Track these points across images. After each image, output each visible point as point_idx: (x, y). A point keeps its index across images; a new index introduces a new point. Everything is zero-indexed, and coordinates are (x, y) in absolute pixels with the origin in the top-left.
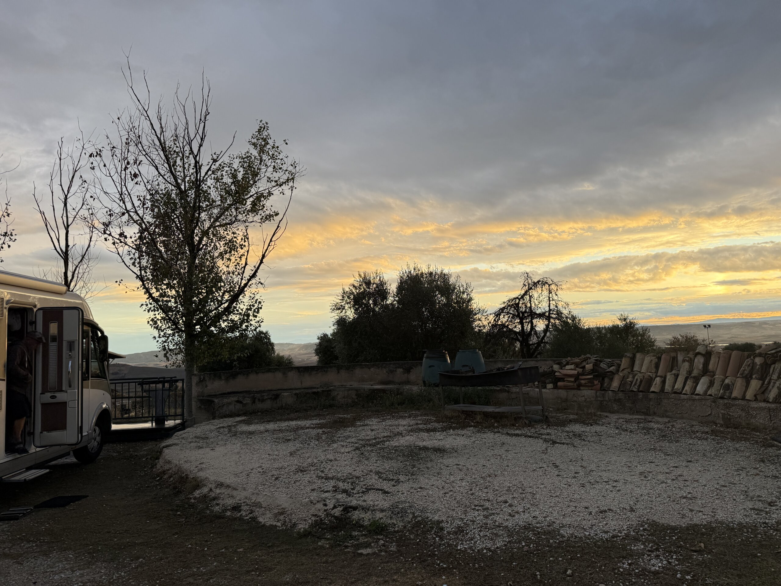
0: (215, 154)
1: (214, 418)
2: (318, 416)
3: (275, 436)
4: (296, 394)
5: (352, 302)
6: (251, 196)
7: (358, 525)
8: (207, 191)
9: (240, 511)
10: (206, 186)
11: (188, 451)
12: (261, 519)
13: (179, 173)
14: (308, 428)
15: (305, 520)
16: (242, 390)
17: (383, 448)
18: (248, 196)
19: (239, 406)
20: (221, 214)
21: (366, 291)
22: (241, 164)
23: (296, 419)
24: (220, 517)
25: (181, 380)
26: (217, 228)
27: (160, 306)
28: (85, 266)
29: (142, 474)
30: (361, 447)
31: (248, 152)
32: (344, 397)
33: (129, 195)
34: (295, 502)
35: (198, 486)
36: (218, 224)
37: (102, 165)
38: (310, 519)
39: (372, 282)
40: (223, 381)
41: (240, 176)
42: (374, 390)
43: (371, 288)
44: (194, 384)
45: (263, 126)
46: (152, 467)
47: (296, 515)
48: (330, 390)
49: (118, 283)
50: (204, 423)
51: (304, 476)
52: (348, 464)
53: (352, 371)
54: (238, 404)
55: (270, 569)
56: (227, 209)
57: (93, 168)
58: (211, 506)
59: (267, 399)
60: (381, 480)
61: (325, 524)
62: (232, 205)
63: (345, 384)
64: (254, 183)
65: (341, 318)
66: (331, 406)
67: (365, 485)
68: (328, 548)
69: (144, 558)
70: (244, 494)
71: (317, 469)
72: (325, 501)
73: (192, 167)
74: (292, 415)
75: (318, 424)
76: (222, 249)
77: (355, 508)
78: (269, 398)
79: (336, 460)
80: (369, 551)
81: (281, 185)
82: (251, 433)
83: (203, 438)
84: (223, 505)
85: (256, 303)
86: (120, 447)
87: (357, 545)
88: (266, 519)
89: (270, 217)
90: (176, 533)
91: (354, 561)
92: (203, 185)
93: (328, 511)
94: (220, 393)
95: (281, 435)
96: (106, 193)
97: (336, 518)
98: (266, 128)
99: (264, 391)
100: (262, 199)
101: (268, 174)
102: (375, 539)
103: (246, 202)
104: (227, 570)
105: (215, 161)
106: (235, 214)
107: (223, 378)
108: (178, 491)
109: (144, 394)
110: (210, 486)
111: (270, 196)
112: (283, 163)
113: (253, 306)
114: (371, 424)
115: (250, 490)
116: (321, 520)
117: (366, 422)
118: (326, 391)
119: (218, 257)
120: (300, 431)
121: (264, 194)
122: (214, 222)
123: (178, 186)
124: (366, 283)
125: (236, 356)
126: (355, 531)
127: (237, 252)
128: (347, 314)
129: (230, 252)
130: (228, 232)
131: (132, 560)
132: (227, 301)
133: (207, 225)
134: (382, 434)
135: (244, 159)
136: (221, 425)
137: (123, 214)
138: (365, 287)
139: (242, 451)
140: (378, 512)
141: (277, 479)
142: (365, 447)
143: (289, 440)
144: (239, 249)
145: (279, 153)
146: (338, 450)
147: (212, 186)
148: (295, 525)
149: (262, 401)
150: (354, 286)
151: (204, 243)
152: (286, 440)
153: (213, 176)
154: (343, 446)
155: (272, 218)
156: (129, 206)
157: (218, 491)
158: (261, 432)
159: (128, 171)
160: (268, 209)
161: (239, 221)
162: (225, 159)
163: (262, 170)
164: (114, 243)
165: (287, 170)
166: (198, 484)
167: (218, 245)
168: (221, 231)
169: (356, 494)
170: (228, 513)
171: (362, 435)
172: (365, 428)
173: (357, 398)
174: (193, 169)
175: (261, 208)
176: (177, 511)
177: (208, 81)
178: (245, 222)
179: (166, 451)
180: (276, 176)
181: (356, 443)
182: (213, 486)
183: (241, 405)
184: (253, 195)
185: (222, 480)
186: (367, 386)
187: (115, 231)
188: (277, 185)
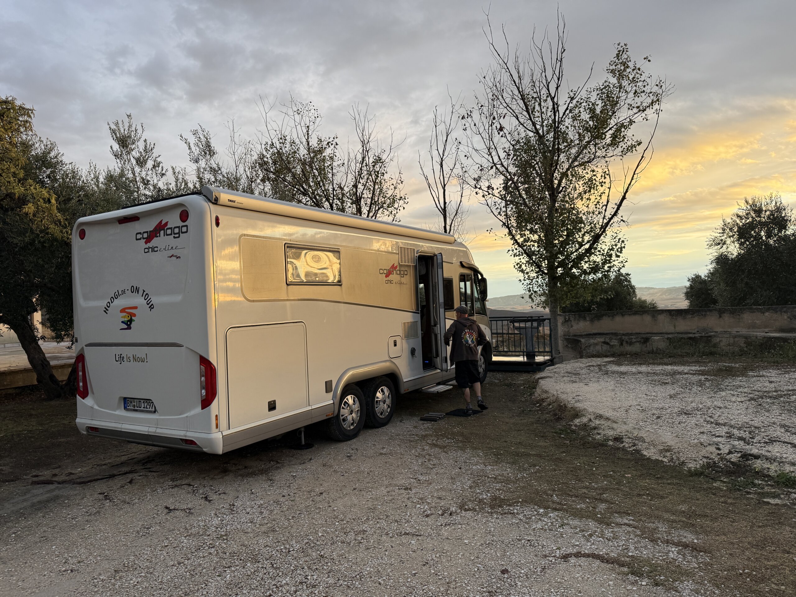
0: (572, 91)
1: (581, 357)
2: (697, 362)
3: (650, 378)
4: (668, 339)
5: (736, 235)
6: (610, 129)
7: (761, 474)
8: (565, 132)
9: (622, 442)
10: (564, 127)
11: (562, 384)
12: (645, 453)
13: (537, 119)
14: (687, 373)
15: (695, 460)
16: (608, 332)
17: (789, 403)
18: (607, 129)
19: (605, 347)
20: (579, 153)
21: (756, 220)
22: (599, 96)
23: (671, 364)
24: (602, 445)
25: (548, 319)
26: (576, 169)
27: (525, 251)
28: (459, 219)
29: (523, 400)
30: (758, 398)
31: (606, 81)
32: (729, 345)
33: (496, 148)
34: (681, 442)
35: (577, 415)
36: (576, 163)
37: (473, 124)
38: (701, 460)
39: (764, 209)
40: (588, 322)
41: (598, 110)
42: (770, 338)
43: (762, 216)
44: (559, 324)
45: (622, 49)
46: (531, 395)
47: (683, 454)
48: (710, 336)
49: (489, 231)
50: (572, 361)
51: (690, 418)
52: (742, 413)
53: (739, 315)
54: (605, 345)
55: (662, 497)
56: (585, 147)
57: (465, 130)
58: (592, 434)
59: (635, 342)
60: (789, 434)
61: (720, 467)
62: (590, 141)
63: (729, 330)
64: (613, 114)
65: (721, 255)
66: (712, 354)
67: (767, 436)
68: (725, 490)
69: (540, 467)
70: (624, 428)
71: (704, 414)
72: (717, 445)
73: (550, 110)
74: (666, 360)
75: (699, 371)
76: (581, 189)
77: (757, 457)
78: (638, 342)
79: (726, 407)
80: (777, 501)
81: (644, 110)
82: (622, 373)
83: (575, 374)
84: (604, 435)
85: (619, 242)
86: (499, 375)
87: (763, 493)
88: (650, 453)
89: (632, 148)
90: (564, 452)
91: (760, 508)
92: (562, 126)
93: (722, 456)
94: (585, 333)
95: (656, 378)
96: (476, 150)
97: (732, 463)
98: (625, 50)
99: (631, 334)
100: (623, 130)
101: (629, 101)
102: (785, 491)
103: (606, 135)
104: (618, 490)
105: (572, 99)
106: (593, 150)
107: (588, 319)
108: (559, 418)
109: (516, 332)
110: (589, 416)
111: (631, 124)
112: (646, 84)
113: (616, 245)
114: (768, 375)
115: (631, 425)
116: (714, 463)
117: (761, 373)
118: (705, 337)
119: (577, 198)
120: (678, 376)
121: (625, 124)
122: (573, 162)
123: (537, 132)
124: (755, 211)
125: (599, 297)
126: (758, 479)
127: (597, 190)
128: (729, 250)
129: (590, 191)
130: (587, 170)
131: (530, 467)
132: (588, 242)
133: (566, 166)
134: (786, 387)
135: (602, 90)
136: (590, 364)
137: (492, 168)
138: (754, 215)
139: (617, 389)
140: (787, 465)
141: (658, 418)
142: (763, 398)
143: (666, 383)
144: (599, 187)
145: (641, 75)
146: (727, 399)
147: (569, 126)
148: (683, 463)
149: (631, 344)
150: (738, 216)
151: (563, 185)
152: (663, 383)
153: (570, 115)
154: (734, 395)
155: (634, 149)
156: (496, 159)
157: (597, 422)
158: (634, 374)
159: (494, 126)
160: (630, 139)
161: (599, 157)
162: (584, 94)
163: (622, 98)
164: (483, 196)
165: (651, 93)
166: (577, 414)
167: (577, 186)
168: (580, 170)
169: (756, 443)
170: (611, 443)
171: (758, 386)
172: (761, 379)
173: (746, 347)
174: (551, 111)
175: (621, 140)
176: (561, 434)
177: (563, 17)
178: (604, 157)
179: (542, 382)
180: (638, 100)
181: (750, 394)
182: (592, 417)
183: (608, 346)
184: (612, 127)
185: (601, 412)
186: (760, 334)
187: (484, 184)
188: (640, 111)
